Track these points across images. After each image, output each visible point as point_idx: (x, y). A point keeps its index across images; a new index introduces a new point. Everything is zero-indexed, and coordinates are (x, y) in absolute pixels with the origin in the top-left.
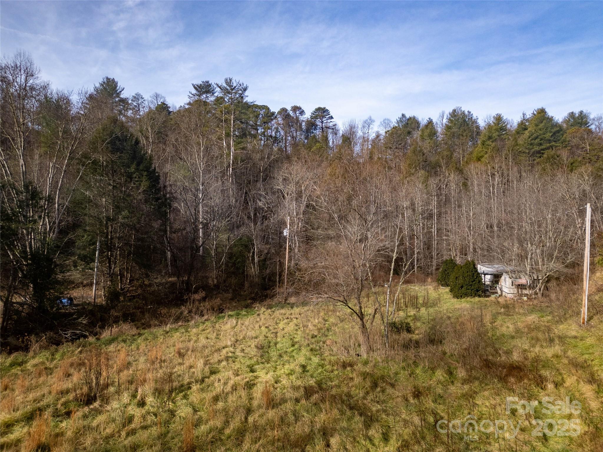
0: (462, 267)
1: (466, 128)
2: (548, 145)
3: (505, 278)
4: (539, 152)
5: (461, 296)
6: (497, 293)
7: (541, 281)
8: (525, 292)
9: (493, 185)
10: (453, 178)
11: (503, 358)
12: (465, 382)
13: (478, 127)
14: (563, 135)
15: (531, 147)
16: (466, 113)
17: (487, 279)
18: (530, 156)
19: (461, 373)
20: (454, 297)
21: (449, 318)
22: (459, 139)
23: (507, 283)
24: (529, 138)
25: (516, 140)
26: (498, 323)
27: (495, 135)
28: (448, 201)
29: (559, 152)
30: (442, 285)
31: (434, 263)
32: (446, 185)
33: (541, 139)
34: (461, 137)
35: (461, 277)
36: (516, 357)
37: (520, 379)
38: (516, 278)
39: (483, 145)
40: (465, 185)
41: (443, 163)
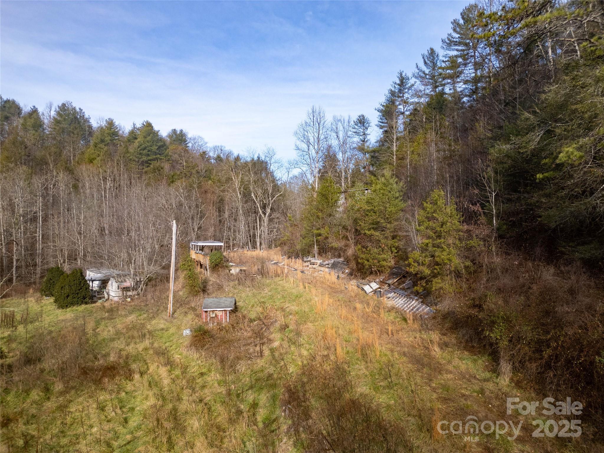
0: (68, 276)
1: (77, 126)
2: (154, 157)
3: (112, 283)
4: (147, 162)
5: (67, 306)
6: (104, 297)
7: (143, 282)
8: (130, 293)
9: (105, 188)
10: (62, 177)
11: (101, 362)
12: (62, 393)
13: (90, 127)
14: (166, 149)
15: (140, 156)
16: (78, 110)
17: (95, 285)
18: (140, 165)
19: (59, 387)
20: (59, 308)
21: (51, 332)
22: (70, 136)
23: (114, 287)
24: (139, 147)
25: (126, 147)
26: (101, 327)
27: (108, 139)
28: (56, 201)
29: (162, 165)
30: (46, 296)
31: (39, 270)
32: (54, 185)
33: (149, 151)
34: (72, 135)
35: (67, 287)
36: (112, 358)
37: (113, 377)
38: (122, 282)
39: (96, 147)
40: (75, 187)
41: (50, 160)
